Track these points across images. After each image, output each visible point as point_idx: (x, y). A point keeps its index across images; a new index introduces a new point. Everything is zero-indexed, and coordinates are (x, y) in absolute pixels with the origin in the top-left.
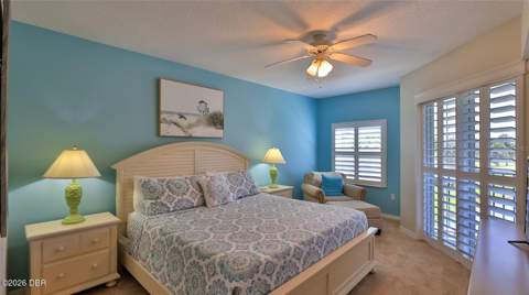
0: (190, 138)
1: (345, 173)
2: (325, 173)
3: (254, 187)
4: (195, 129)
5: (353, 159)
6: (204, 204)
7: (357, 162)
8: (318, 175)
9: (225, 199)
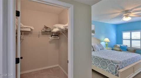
1: (127, 45)
2: (121, 45)
3: (103, 47)
5: (130, 41)
6: (94, 51)
7: (131, 42)
8: (119, 45)
9: (98, 50)
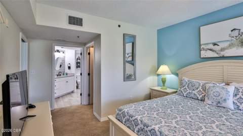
0: (223, 58)
4: (226, 51)
